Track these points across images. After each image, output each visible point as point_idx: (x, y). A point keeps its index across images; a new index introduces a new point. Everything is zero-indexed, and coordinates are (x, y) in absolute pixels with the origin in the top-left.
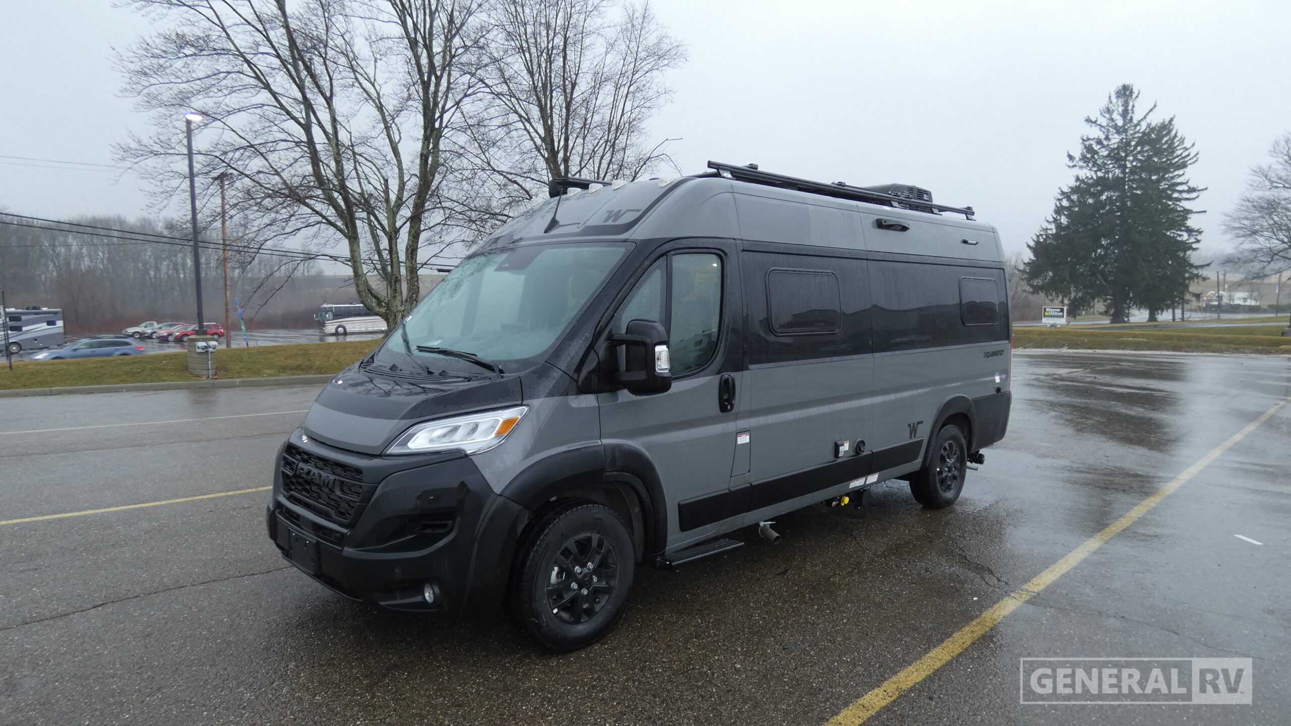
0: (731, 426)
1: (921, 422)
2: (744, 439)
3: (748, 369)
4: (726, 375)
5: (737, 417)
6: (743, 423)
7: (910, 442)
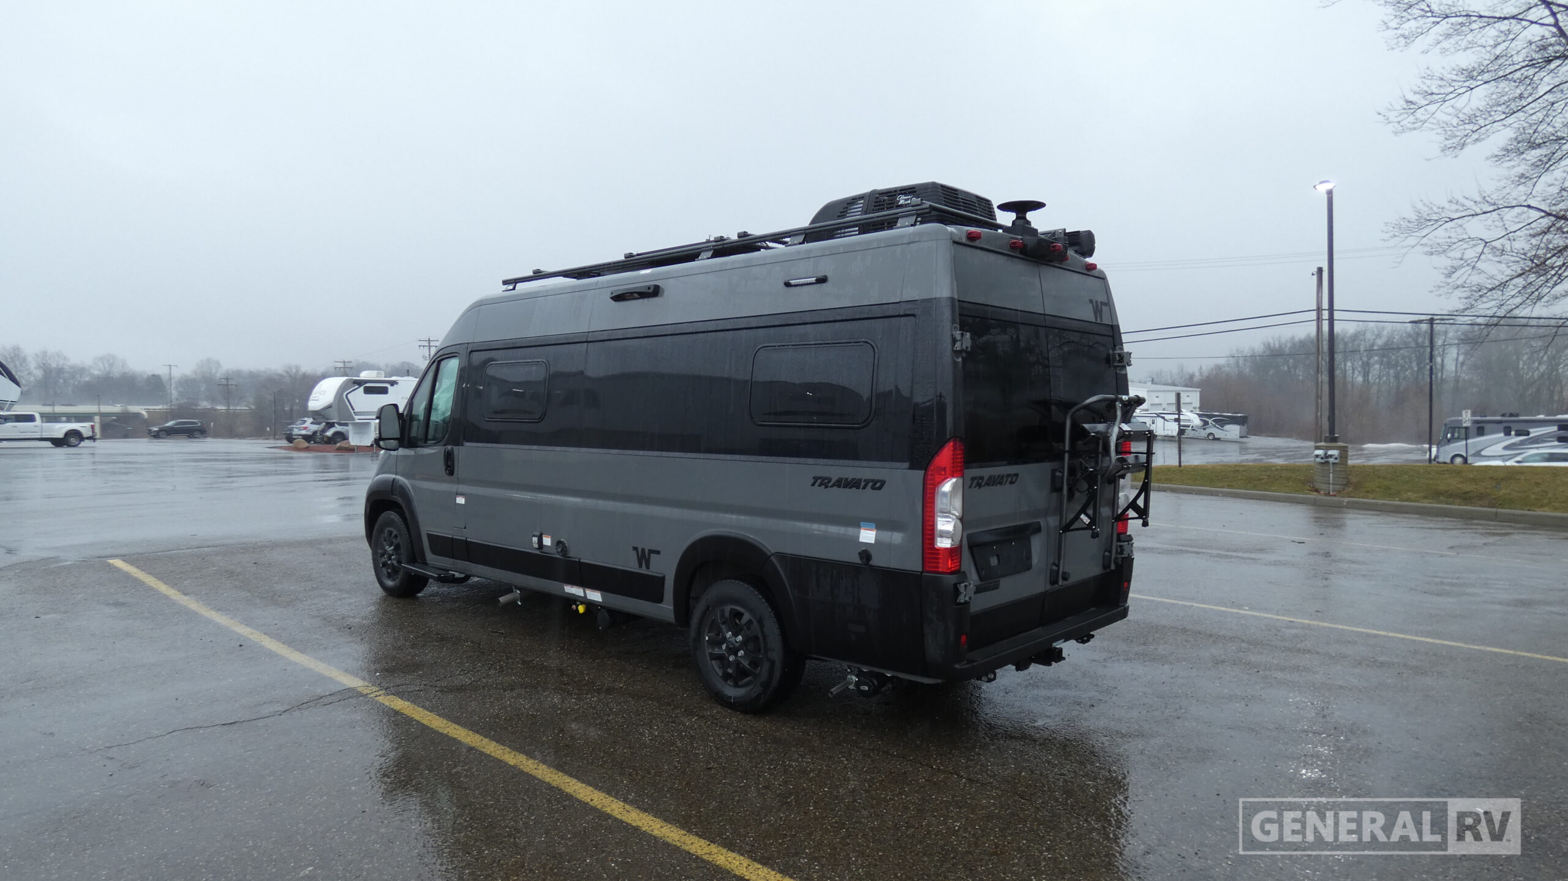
0: (454, 488)
1: (658, 552)
2: (461, 500)
3: (463, 445)
4: (449, 447)
5: (459, 481)
6: (462, 488)
7: (637, 571)
